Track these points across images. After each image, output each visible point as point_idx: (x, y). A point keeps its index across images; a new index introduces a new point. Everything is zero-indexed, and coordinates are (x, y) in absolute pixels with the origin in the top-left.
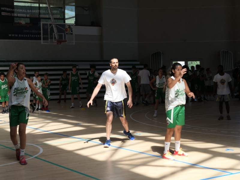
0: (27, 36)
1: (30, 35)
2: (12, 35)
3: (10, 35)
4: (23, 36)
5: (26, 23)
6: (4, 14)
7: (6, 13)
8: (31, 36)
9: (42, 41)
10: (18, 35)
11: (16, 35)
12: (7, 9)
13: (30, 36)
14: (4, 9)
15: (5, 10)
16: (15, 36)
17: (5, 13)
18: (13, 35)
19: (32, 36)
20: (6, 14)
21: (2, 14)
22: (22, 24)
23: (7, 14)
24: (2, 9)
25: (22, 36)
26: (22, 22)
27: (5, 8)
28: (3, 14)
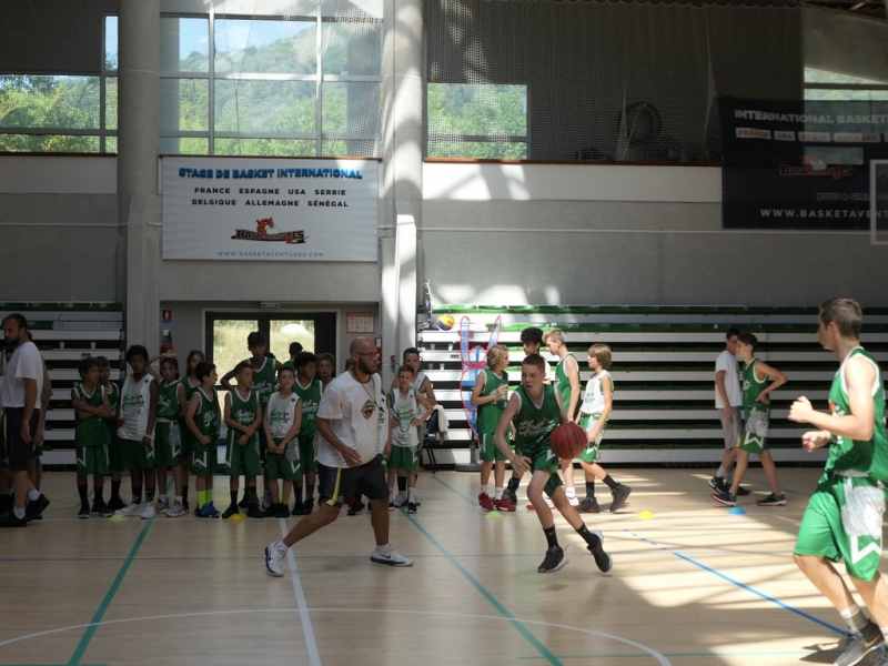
0: (833, 213)
1: (845, 212)
2: (772, 213)
3: (765, 213)
4: (817, 214)
5: (829, 166)
6: (746, 133)
7: (753, 130)
8: (848, 214)
9: (873, 232)
10: (798, 212)
11: (790, 213)
12: (759, 116)
13: (842, 214)
14: (748, 115)
15: (751, 117)
16: (784, 214)
17: (748, 130)
18: (778, 213)
19: (853, 214)
20: (751, 133)
21: (738, 136)
22: (815, 168)
23: (756, 133)
24: (740, 114)
25: (812, 214)
26: (812, 163)
27: (751, 112)
28: (742, 133)
